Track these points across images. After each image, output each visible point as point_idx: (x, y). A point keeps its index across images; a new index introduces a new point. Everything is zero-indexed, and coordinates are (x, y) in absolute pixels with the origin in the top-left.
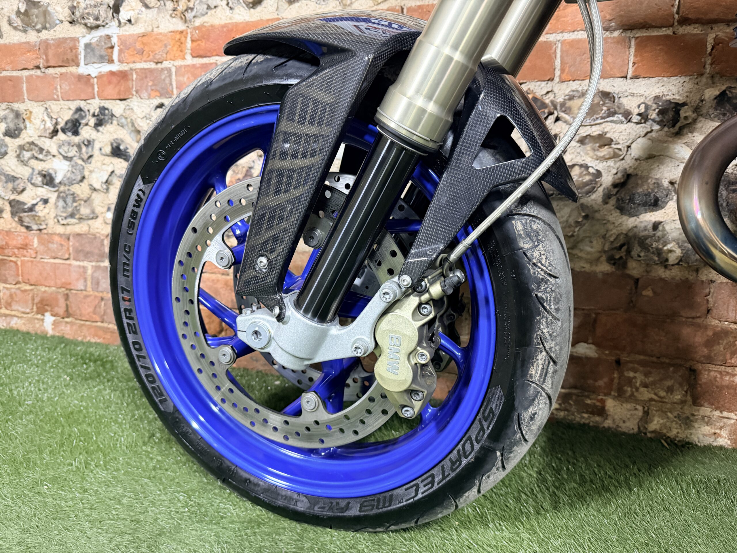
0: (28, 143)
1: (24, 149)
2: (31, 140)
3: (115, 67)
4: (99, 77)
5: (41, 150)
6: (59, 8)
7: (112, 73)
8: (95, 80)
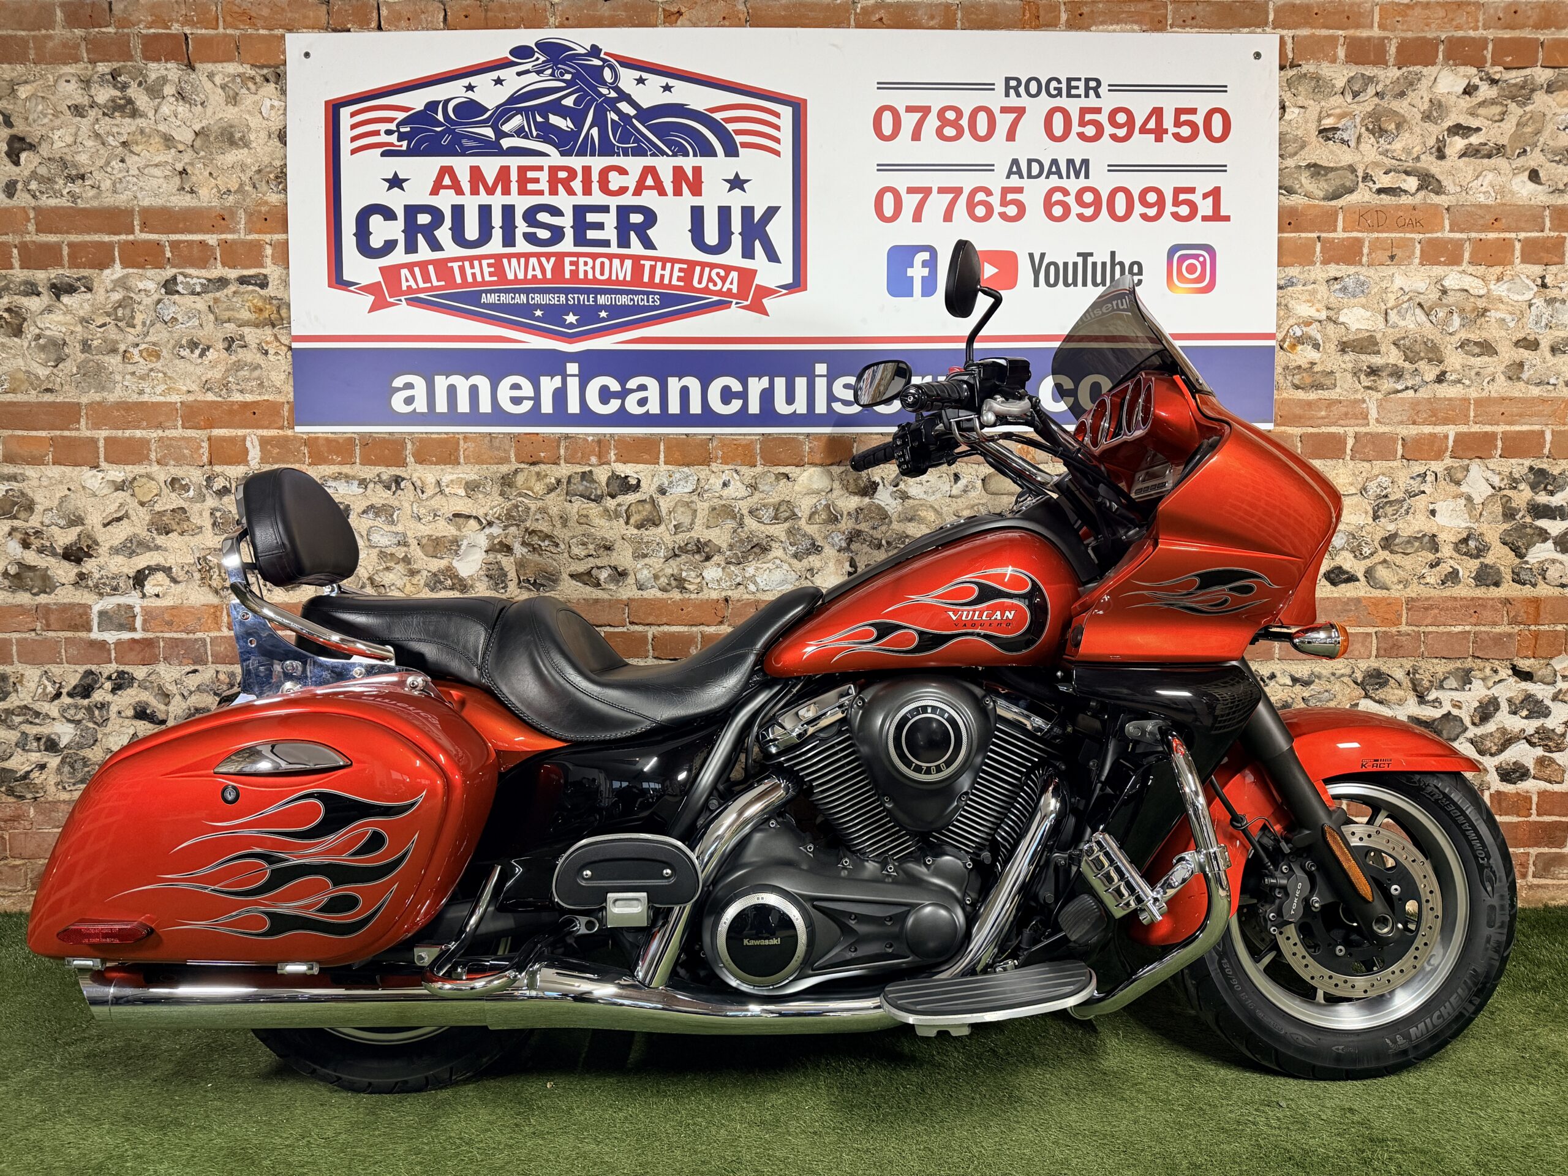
0: (19, 707)
1: (13, 714)
2: (23, 703)
3: (138, 635)
4: (119, 643)
5: (37, 714)
6: (60, 572)
7: (133, 640)
8: (112, 646)
